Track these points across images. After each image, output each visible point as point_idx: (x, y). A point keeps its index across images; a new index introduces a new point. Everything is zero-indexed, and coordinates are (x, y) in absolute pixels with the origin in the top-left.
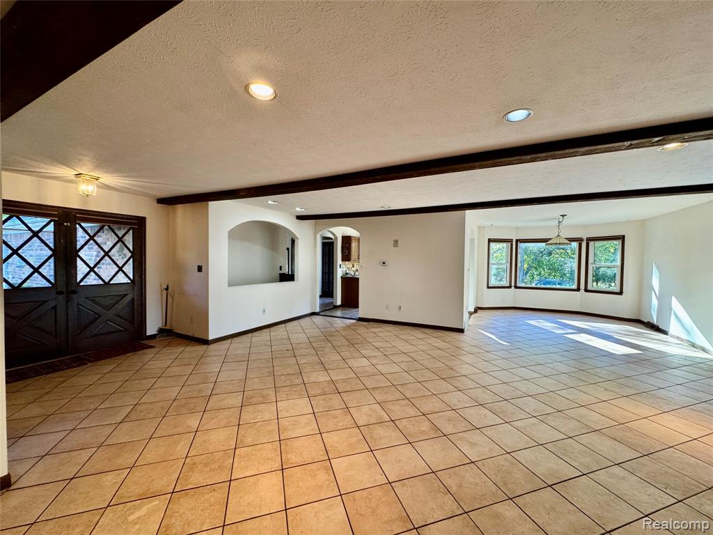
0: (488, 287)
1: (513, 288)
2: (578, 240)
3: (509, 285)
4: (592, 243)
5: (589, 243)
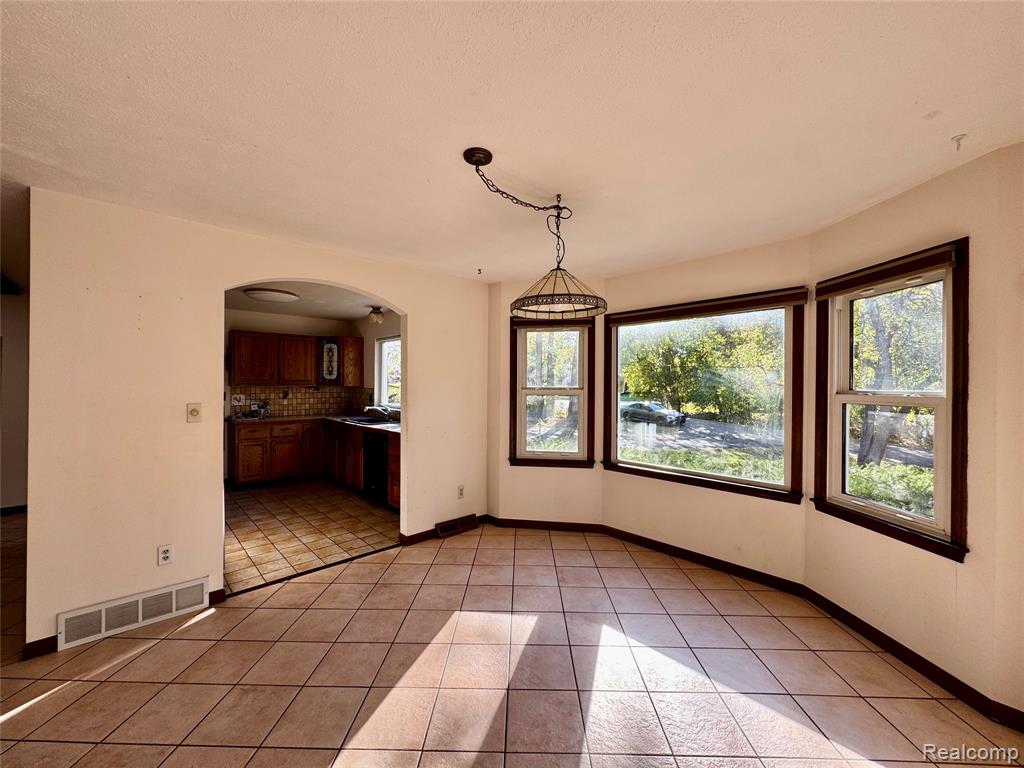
0: (515, 460)
1: (598, 466)
2: (789, 298)
3: (583, 456)
4: (837, 303)
5: (827, 301)
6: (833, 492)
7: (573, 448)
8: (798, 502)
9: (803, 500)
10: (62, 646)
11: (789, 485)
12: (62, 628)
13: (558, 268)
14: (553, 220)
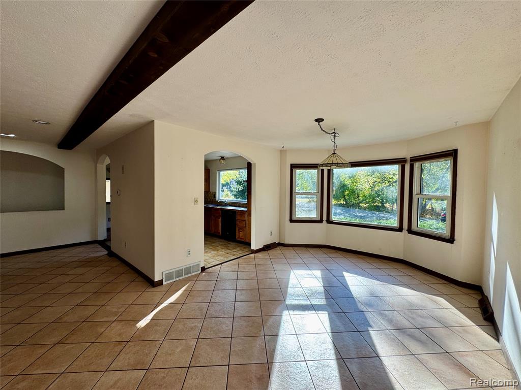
0: (292, 221)
1: (325, 222)
2: (401, 162)
3: (319, 219)
4: (417, 165)
5: (413, 164)
6: (414, 227)
7: (314, 215)
8: (402, 231)
9: (403, 231)
10: (164, 283)
11: (398, 226)
12: (164, 277)
13: (334, 153)
14: (333, 137)
